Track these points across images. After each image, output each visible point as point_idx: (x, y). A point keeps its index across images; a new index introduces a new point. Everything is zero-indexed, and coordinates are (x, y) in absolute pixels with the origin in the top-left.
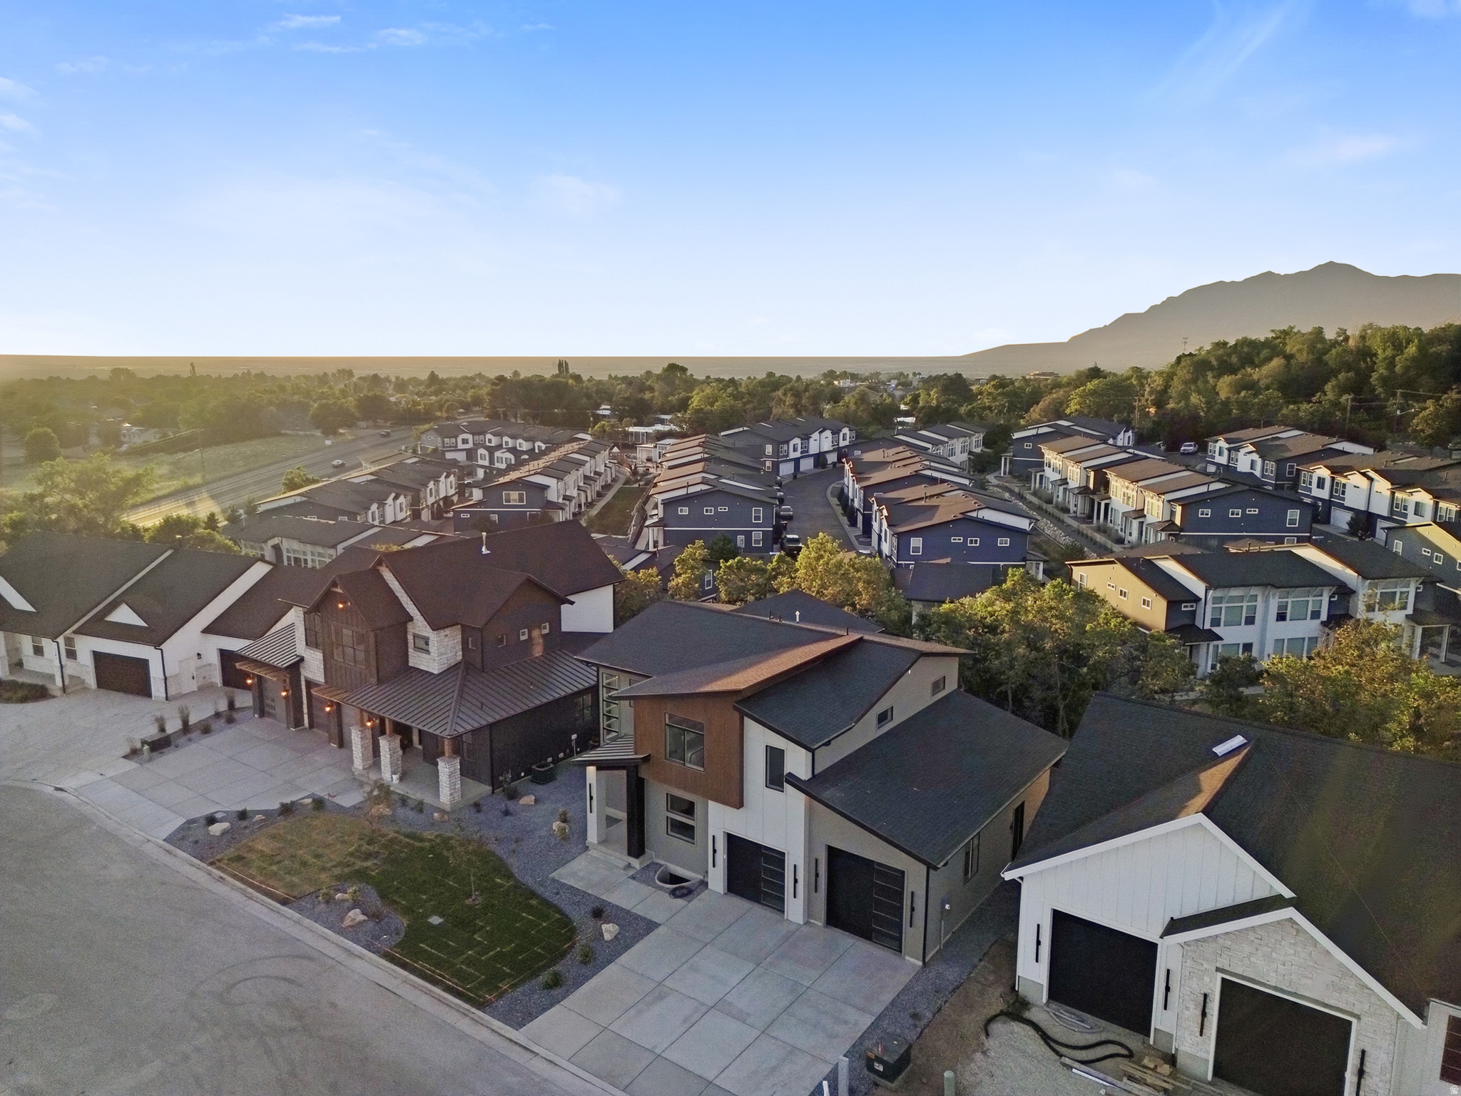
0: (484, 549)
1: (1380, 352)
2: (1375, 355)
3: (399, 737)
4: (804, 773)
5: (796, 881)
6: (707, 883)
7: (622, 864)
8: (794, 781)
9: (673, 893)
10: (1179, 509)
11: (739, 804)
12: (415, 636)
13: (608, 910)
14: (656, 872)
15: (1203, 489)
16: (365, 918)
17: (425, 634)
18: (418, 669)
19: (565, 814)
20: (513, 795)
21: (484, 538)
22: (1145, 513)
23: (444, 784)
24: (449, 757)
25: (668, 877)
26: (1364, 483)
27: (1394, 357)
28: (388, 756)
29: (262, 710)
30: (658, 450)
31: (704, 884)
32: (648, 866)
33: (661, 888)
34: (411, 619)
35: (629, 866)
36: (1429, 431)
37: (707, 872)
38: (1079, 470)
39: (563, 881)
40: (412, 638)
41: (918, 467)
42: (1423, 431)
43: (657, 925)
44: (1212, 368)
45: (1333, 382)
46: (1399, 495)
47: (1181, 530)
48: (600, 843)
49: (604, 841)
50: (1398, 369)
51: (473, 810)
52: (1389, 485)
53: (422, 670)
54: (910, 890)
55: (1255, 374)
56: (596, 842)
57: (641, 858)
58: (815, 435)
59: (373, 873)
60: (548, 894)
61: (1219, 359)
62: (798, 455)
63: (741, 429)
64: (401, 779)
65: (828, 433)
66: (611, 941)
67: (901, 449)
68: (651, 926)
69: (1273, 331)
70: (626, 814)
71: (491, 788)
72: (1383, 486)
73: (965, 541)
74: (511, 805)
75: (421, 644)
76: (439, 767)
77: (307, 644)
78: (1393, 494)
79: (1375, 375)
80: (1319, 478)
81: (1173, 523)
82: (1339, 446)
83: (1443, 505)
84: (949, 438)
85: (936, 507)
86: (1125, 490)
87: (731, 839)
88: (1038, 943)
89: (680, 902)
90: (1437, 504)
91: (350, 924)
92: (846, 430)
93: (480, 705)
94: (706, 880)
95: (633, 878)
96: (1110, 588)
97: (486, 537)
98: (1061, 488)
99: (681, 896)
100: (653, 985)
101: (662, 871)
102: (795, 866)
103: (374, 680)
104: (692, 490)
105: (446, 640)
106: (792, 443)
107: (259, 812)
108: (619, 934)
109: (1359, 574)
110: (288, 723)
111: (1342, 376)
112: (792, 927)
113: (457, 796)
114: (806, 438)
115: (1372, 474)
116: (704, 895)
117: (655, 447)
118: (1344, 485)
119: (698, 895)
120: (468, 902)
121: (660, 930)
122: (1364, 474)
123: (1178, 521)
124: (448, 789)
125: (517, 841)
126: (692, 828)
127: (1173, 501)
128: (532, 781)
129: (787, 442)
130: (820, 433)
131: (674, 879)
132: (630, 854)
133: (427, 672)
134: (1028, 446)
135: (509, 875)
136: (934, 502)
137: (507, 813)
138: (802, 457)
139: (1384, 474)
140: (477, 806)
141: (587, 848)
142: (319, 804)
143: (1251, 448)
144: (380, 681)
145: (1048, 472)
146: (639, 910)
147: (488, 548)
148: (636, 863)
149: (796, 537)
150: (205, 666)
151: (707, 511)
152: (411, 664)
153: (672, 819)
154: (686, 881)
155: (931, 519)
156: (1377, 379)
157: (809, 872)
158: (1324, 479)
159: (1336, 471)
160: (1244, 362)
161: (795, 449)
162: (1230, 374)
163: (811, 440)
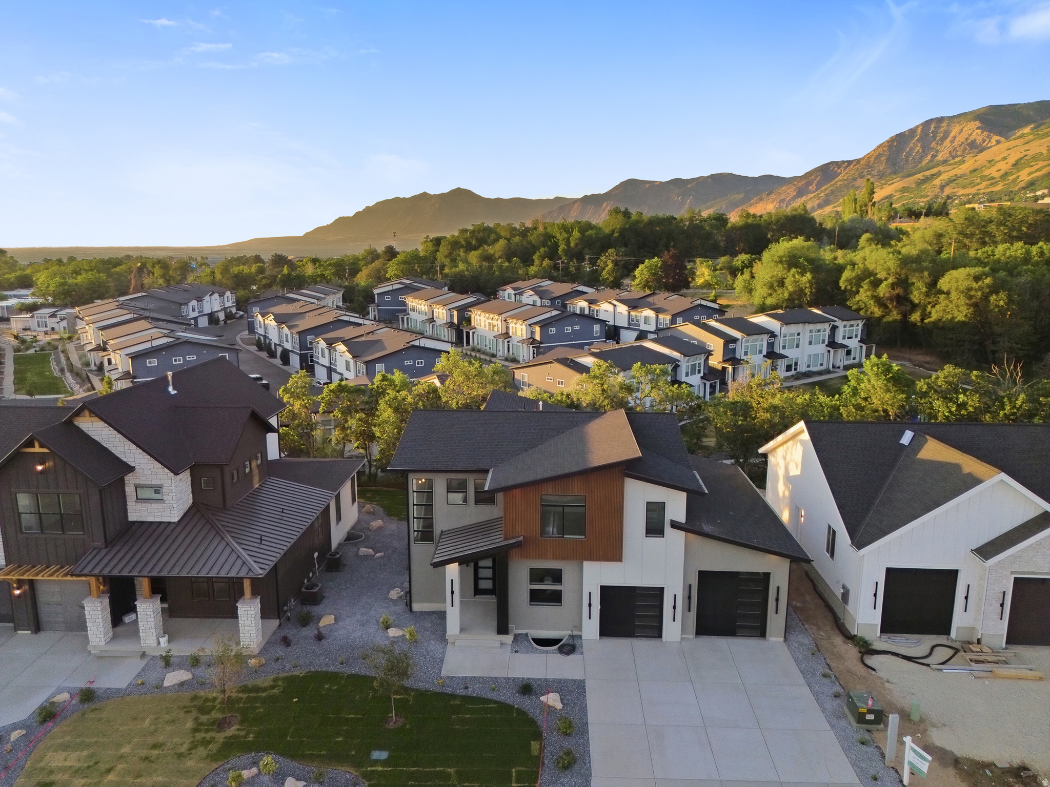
0: (170, 389)
1: (558, 235)
2: (556, 237)
6: (582, 636)
10: (537, 329)
11: (618, 557)
12: (138, 487)
15: (548, 315)
17: (155, 482)
18: (147, 522)
20: (310, 621)
21: (170, 378)
22: (511, 334)
24: (250, 599)
26: (610, 308)
27: (567, 238)
28: (152, 620)
30: (36, 320)
31: (579, 638)
34: (132, 469)
36: (611, 279)
37: (583, 626)
38: (444, 311)
40: (133, 489)
41: (334, 314)
42: (608, 279)
44: (462, 246)
45: (537, 254)
46: (632, 313)
47: (541, 343)
50: (572, 245)
52: (626, 308)
53: (151, 523)
55: (491, 250)
56: (458, 633)
58: (207, 298)
61: (466, 240)
62: (195, 314)
63: (140, 294)
64: (172, 641)
65: (216, 296)
69: (473, 225)
72: (623, 309)
73: (414, 363)
75: (149, 494)
76: (239, 612)
78: (629, 313)
79: (560, 249)
80: (581, 308)
81: (534, 339)
82: (580, 289)
83: (661, 316)
85: (379, 341)
86: (490, 321)
87: (606, 590)
90: (657, 316)
92: (228, 293)
94: (581, 633)
96: (549, 380)
97: (173, 377)
98: (430, 325)
104: (156, 343)
105: (181, 484)
106: (191, 305)
107: (15, 727)
109: (681, 354)
111: (542, 250)
112: (672, 647)
114: (199, 299)
115: (615, 302)
117: (33, 317)
118: (597, 311)
122: (610, 303)
123: (538, 337)
124: (253, 632)
127: (533, 324)
129: (186, 304)
130: (210, 295)
132: (497, 633)
133: (161, 523)
134: (389, 298)
136: (372, 337)
138: (199, 316)
139: (623, 301)
141: (447, 641)
142: (88, 696)
143: (531, 293)
145: (413, 315)
147: (174, 389)
149: (258, 376)
151: (176, 360)
152: (135, 519)
154: (560, 640)
155: (386, 349)
156: (562, 251)
158: (584, 308)
159: (591, 302)
160: (482, 242)
161: (194, 310)
162: (475, 250)
163: (204, 302)
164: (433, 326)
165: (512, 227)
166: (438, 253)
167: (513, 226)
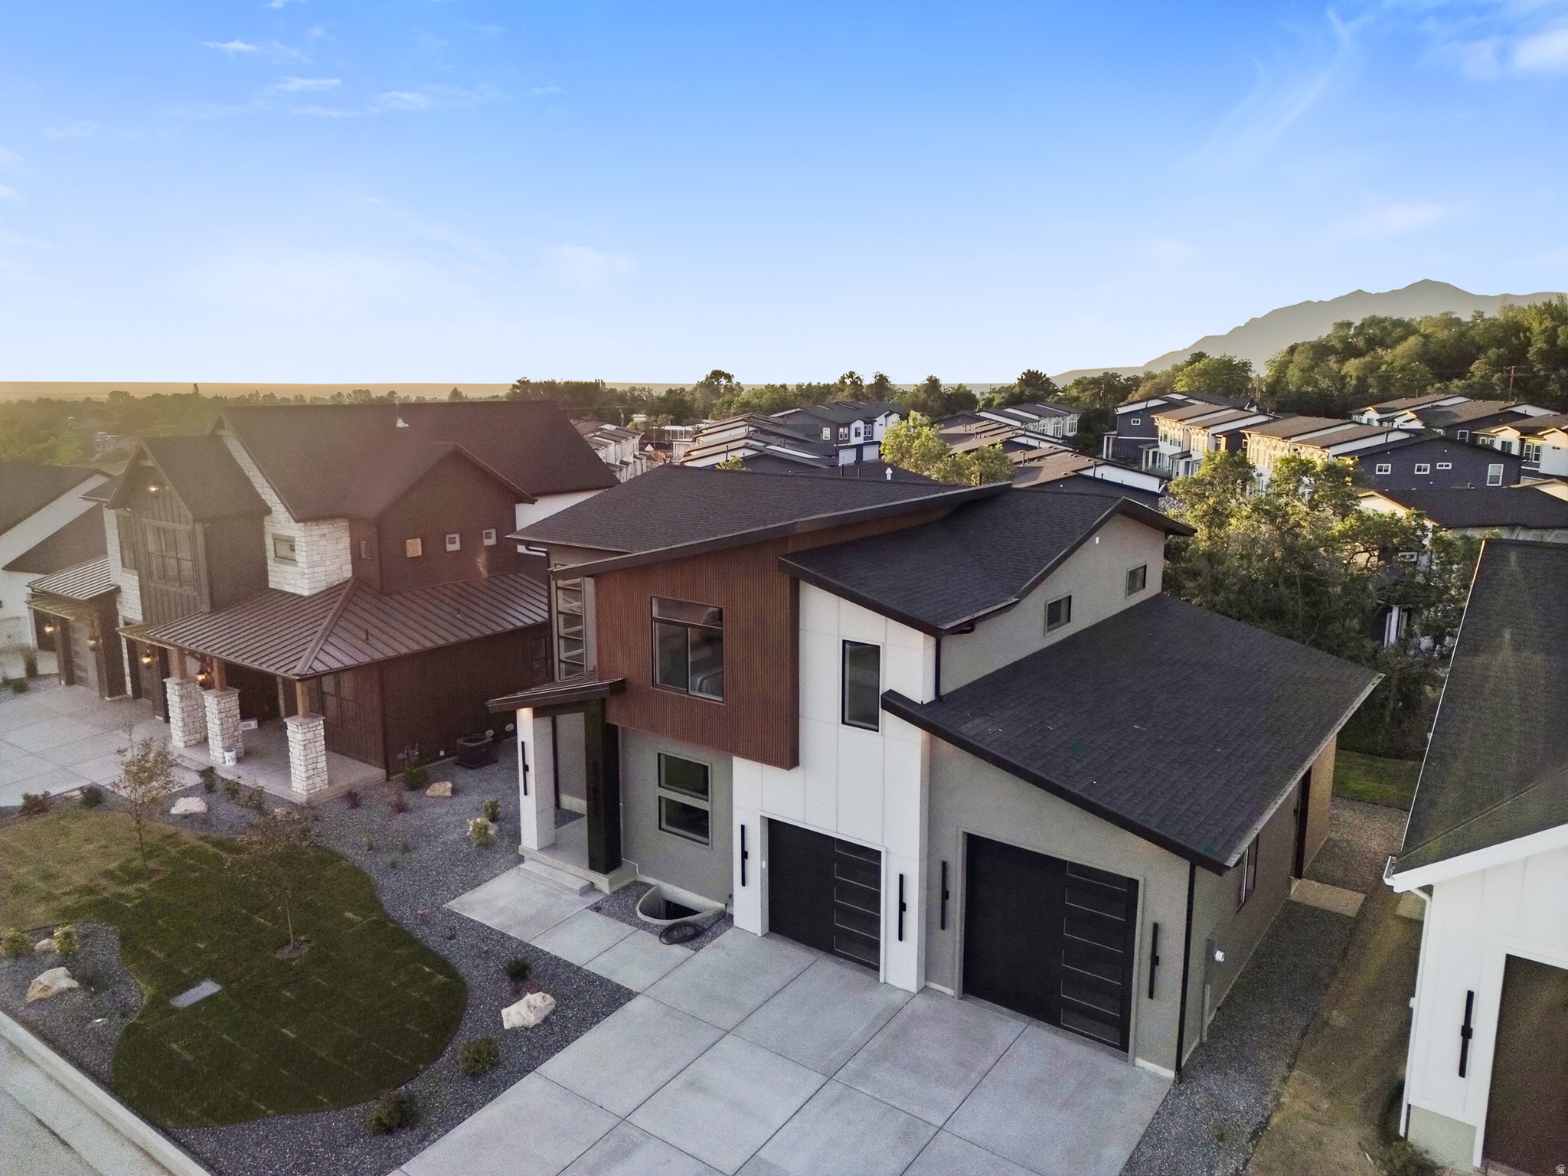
0: (399, 422)
1: (1535, 325)
2: (1529, 329)
3: (237, 692)
4: (919, 689)
5: (902, 907)
6: (731, 916)
7: (579, 884)
8: (899, 705)
9: (668, 936)
11: (790, 758)
12: (277, 539)
13: (538, 968)
14: (638, 898)
16: (75, 984)
17: (288, 533)
18: (281, 591)
19: (494, 805)
20: (418, 784)
23: (298, 762)
24: (305, 716)
25: (663, 907)
27: (1554, 329)
28: (218, 722)
29: (70, 675)
31: (725, 918)
32: (626, 888)
33: (645, 926)
34: (268, 511)
35: (591, 887)
37: (731, 896)
38: (1205, 438)
39: (466, 915)
40: (271, 541)
41: (1010, 435)
43: (630, 995)
44: (1334, 353)
48: (543, 849)
49: (551, 847)
51: (346, 805)
53: (287, 593)
54: (1150, 920)
55: (1388, 355)
56: (536, 849)
57: (613, 875)
58: (881, 419)
59: (129, 905)
60: (433, 940)
61: (1345, 341)
62: (860, 440)
63: (794, 410)
64: (239, 760)
66: (537, 1026)
67: (985, 423)
68: (616, 997)
70: (584, 803)
71: (384, 771)
74: (410, 798)
75: (284, 550)
76: (289, 733)
77: (124, 565)
79: (1532, 350)
80: (1504, 443)
82: (1521, 409)
84: (1040, 416)
85: (1040, 468)
86: (1272, 452)
87: (776, 830)
88: (1467, 1032)
89: (678, 951)
91: (42, 995)
93: (364, 636)
94: (728, 911)
95: (597, 908)
98: (1182, 463)
99: (683, 940)
100: (608, 1122)
101: (651, 894)
102: (901, 877)
103: (206, 608)
105: (323, 542)
106: (853, 426)
108: (553, 1012)
110: (101, 690)
111: (1492, 353)
112: (898, 999)
113: (321, 783)
114: (868, 420)
116: (727, 937)
118: (1538, 449)
119: (713, 938)
120: (284, 954)
121: (634, 1006)
124: (303, 769)
125: (406, 849)
126: (704, 815)
127: (1342, 454)
128: (457, 764)
129: (848, 425)
130: (886, 416)
131: (674, 910)
132: (593, 866)
133: (296, 595)
134: (1136, 422)
135: (372, 904)
136: (1035, 464)
137: (401, 808)
138: (865, 444)
140: (352, 799)
141: (521, 859)
142: (94, 797)
143: (1411, 416)
144: (216, 608)
145: (1165, 448)
146: (600, 967)
148: (602, 882)
150: (10, 619)
152: (271, 585)
153: (668, 801)
154: (690, 912)
155: (1035, 479)
156: (1534, 354)
157: (929, 887)
158: (1510, 444)
159: (1526, 432)
160: (1372, 343)
161: (857, 434)
162: (1355, 358)
163: (876, 425)
164: (1187, 463)
165: (1451, 319)
166: (1291, 365)
167: (1453, 316)
